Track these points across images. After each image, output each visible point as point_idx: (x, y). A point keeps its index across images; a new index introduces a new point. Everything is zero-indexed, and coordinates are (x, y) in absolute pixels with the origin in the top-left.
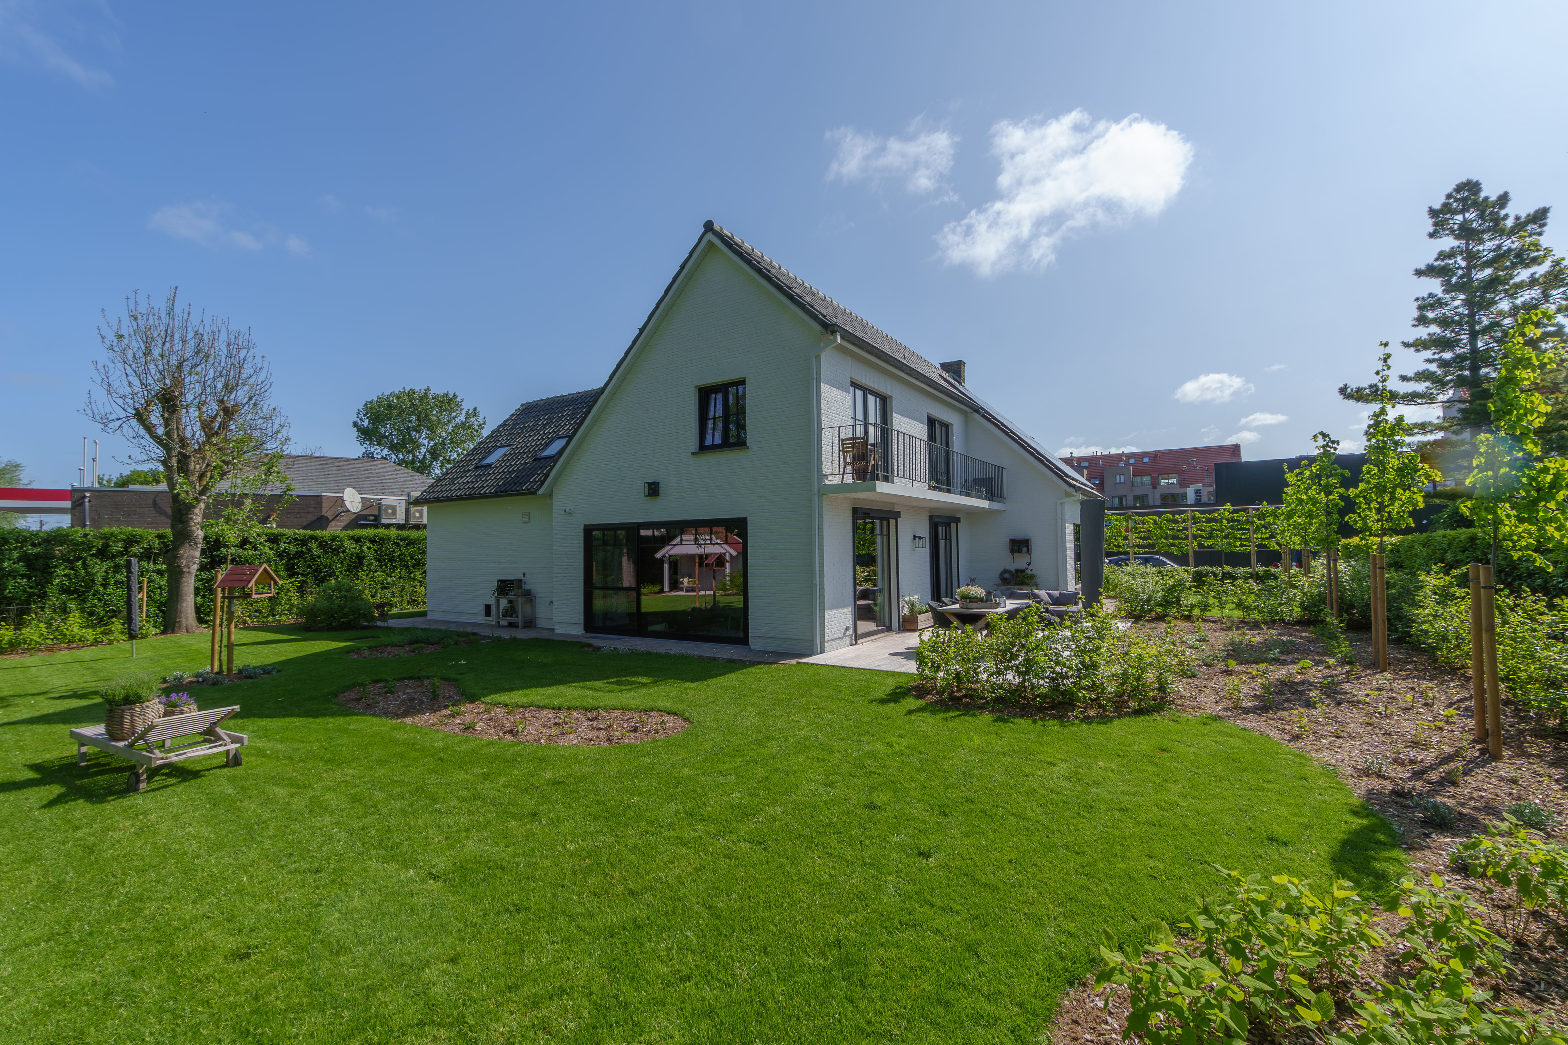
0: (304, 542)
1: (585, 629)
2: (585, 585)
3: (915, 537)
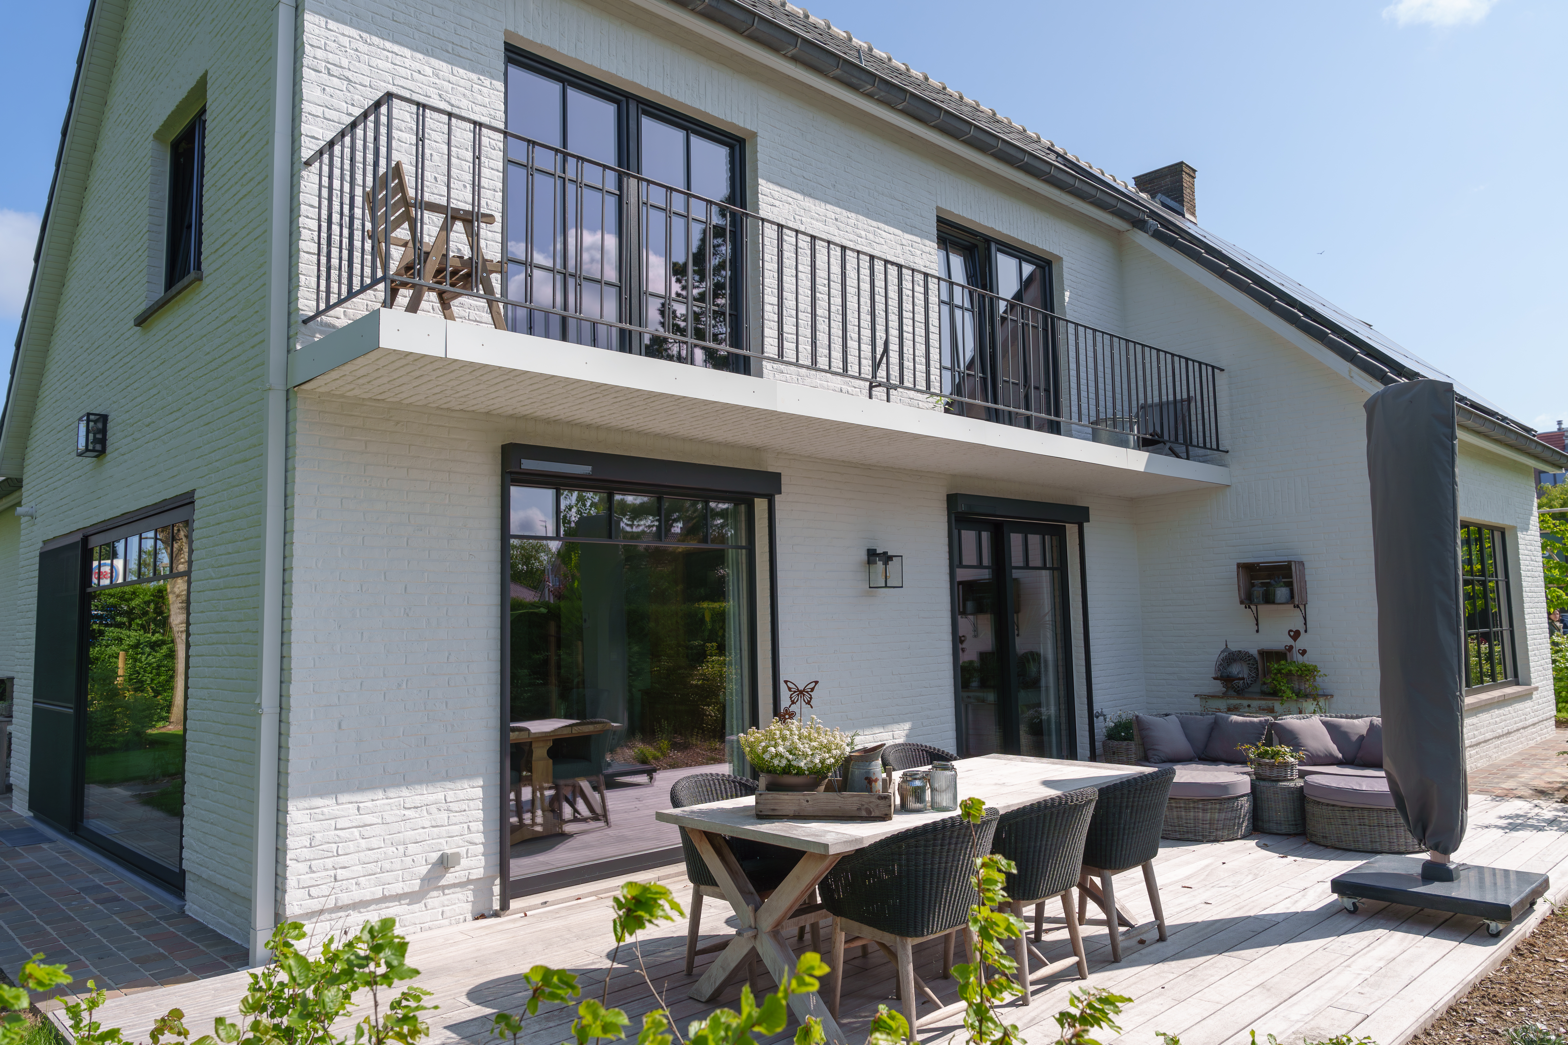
1: (31, 806)
2: (35, 696)
3: (872, 555)
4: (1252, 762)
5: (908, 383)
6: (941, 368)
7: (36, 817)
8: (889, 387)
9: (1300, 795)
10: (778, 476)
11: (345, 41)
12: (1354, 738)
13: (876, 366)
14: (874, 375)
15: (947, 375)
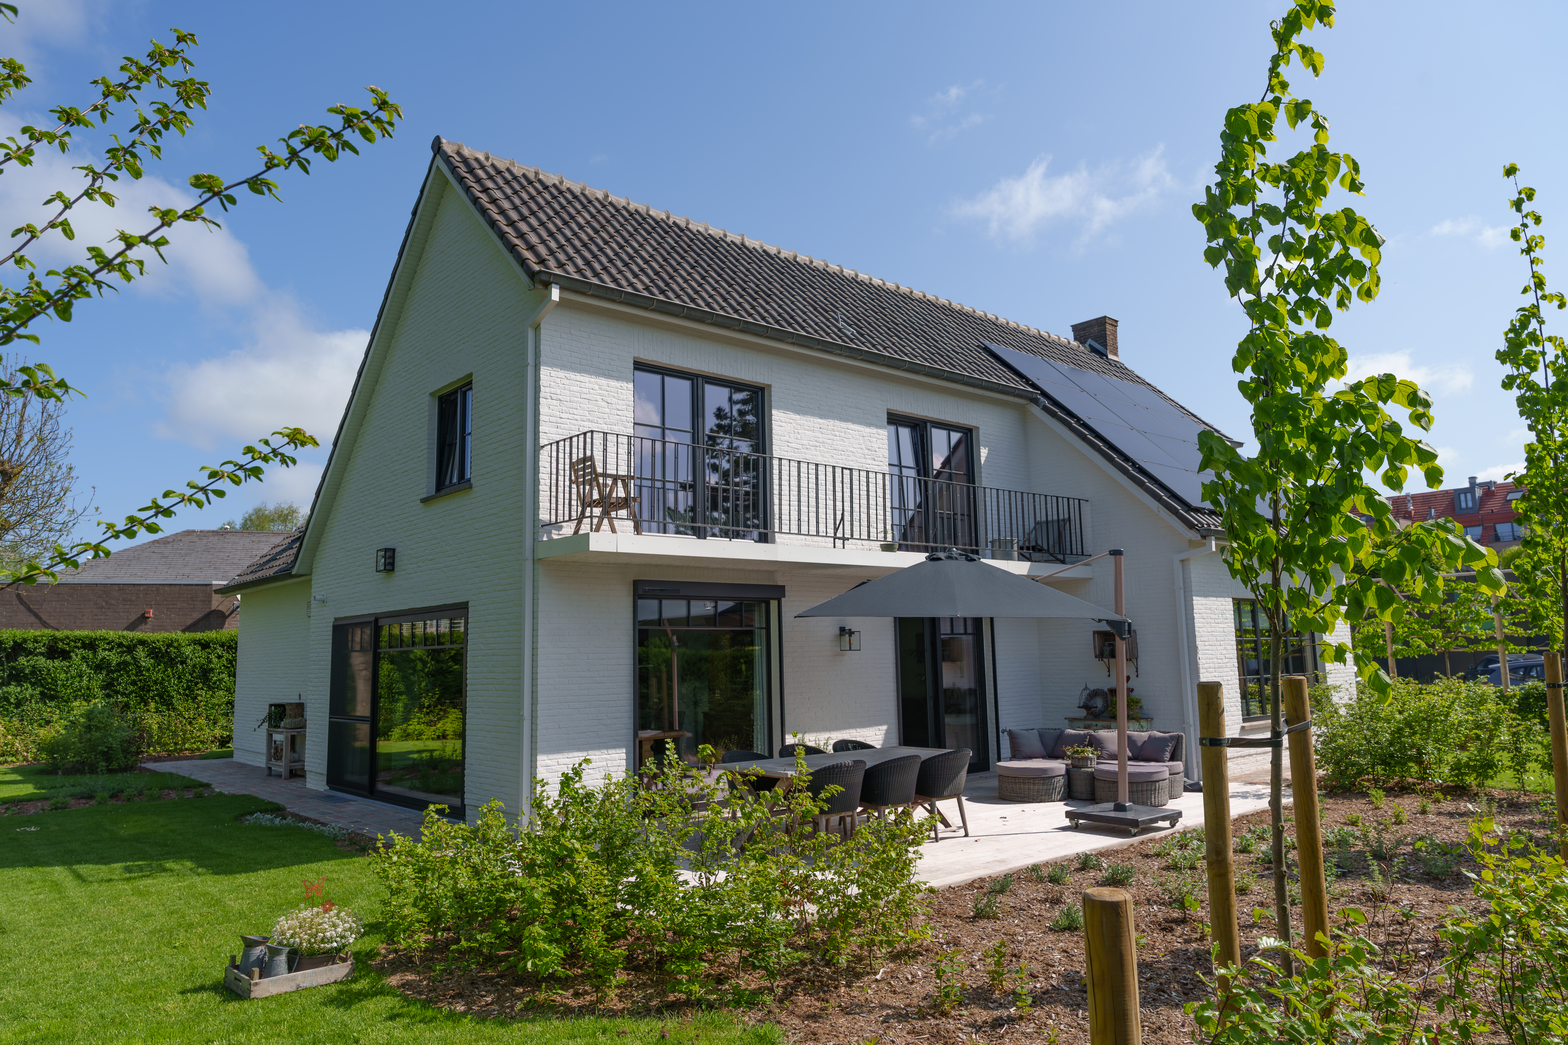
0: (130, 649)
1: (329, 782)
2: (331, 713)
3: (842, 630)
4: (1069, 757)
5: (856, 535)
6: (892, 508)
7: (331, 788)
8: (844, 539)
9: (1092, 777)
10: (783, 587)
11: (558, 380)
12: (1140, 744)
13: (836, 530)
14: (835, 533)
15: (896, 512)
